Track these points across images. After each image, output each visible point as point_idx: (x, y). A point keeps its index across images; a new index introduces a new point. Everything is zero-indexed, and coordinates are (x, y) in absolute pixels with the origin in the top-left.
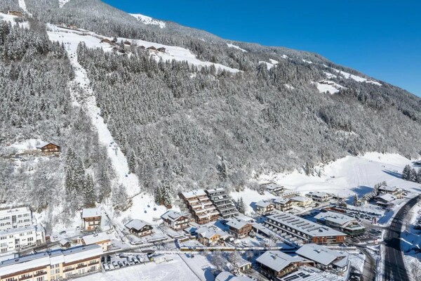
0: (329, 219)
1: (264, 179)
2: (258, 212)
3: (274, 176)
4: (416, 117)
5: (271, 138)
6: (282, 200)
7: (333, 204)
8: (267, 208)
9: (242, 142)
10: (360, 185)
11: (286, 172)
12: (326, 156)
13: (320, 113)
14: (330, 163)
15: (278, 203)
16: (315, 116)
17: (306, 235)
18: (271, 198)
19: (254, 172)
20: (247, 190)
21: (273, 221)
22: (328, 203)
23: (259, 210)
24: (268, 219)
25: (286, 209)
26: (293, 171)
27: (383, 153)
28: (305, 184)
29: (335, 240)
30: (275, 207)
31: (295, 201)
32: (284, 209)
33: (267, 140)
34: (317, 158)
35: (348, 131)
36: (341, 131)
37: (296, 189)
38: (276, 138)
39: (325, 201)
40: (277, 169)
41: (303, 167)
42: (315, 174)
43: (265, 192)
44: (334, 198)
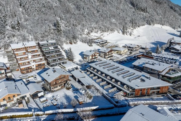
0: (147, 65)
1: (93, 35)
2: (85, 59)
3: (102, 34)
4: (176, 9)
5: (101, 11)
6: (105, 50)
7: (141, 52)
8: (92, 56)
9: (80, 10)
10: (156, 41)
11: (109, 31)
12: (135, 24)
13: (131, 2)
14: (136, 28)
15: (102, 52)
16: (128, 4)
17: (128, 86)
18: (97, 49)
19: (86, 31)
20: (79, 43)
21: (94, 69)
22: (138, 52)
23: (86, 58)
24: (91, 67)
25: (108, 56)
26: (114, 31)
27: (163, 25)
28: (122, 40)
29: (159, 92)
30: (100, 55)
31: (115, 51)
32: (106, 57)
33: (98, 12)
34: (130, 24)
35: (145, 13)
36: (142, 13)
37: (116, 43)
38: (104, 10)
39: (136, 50)
40: (104, 29)
41: (121, 30)
42: (128, 34)
43: (93, 44)
44: (141, 48)
